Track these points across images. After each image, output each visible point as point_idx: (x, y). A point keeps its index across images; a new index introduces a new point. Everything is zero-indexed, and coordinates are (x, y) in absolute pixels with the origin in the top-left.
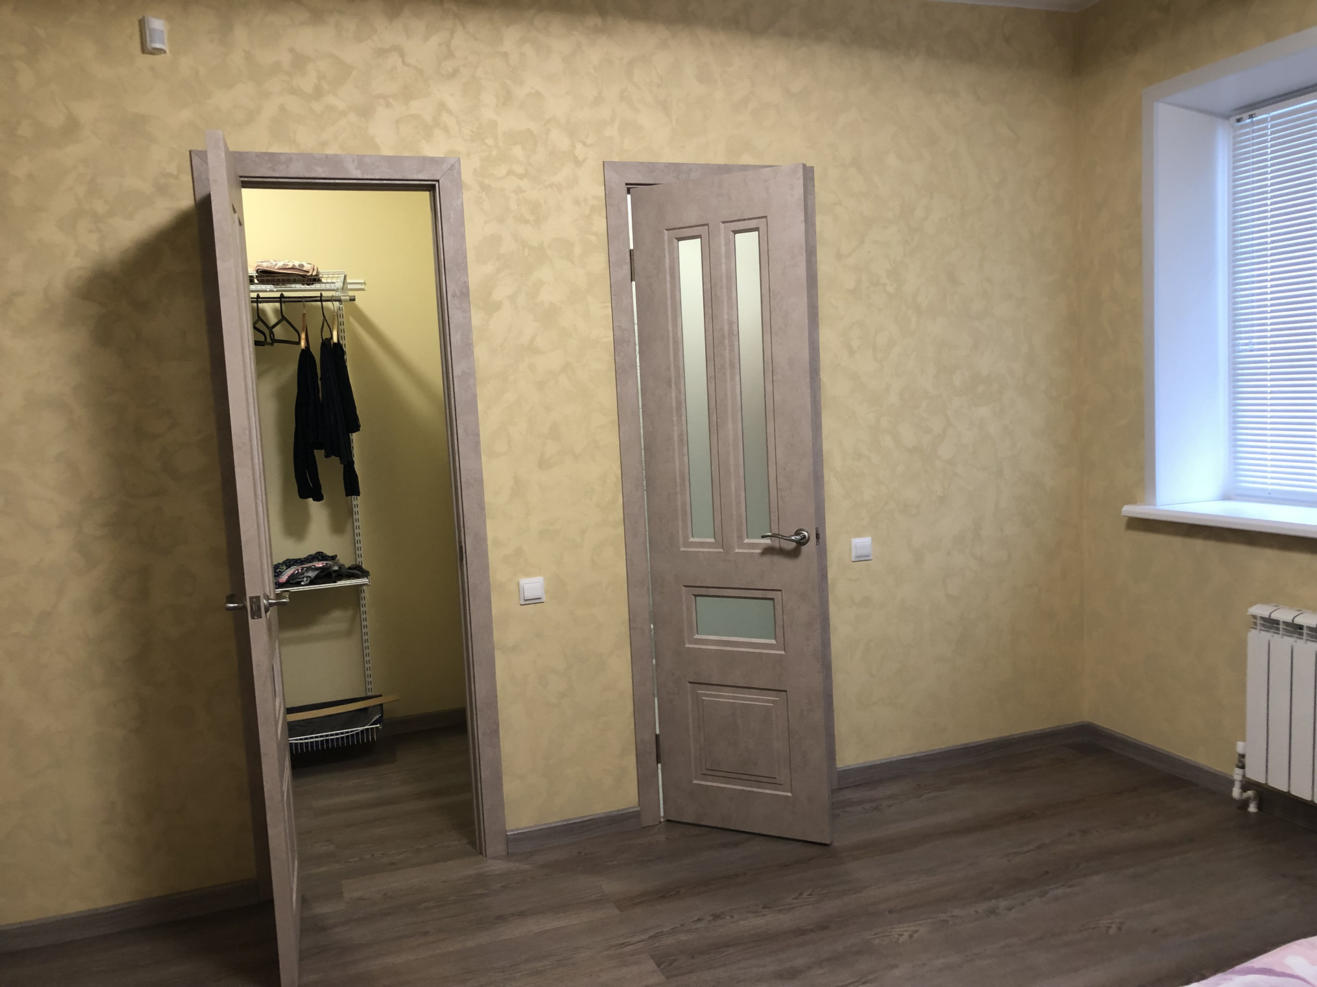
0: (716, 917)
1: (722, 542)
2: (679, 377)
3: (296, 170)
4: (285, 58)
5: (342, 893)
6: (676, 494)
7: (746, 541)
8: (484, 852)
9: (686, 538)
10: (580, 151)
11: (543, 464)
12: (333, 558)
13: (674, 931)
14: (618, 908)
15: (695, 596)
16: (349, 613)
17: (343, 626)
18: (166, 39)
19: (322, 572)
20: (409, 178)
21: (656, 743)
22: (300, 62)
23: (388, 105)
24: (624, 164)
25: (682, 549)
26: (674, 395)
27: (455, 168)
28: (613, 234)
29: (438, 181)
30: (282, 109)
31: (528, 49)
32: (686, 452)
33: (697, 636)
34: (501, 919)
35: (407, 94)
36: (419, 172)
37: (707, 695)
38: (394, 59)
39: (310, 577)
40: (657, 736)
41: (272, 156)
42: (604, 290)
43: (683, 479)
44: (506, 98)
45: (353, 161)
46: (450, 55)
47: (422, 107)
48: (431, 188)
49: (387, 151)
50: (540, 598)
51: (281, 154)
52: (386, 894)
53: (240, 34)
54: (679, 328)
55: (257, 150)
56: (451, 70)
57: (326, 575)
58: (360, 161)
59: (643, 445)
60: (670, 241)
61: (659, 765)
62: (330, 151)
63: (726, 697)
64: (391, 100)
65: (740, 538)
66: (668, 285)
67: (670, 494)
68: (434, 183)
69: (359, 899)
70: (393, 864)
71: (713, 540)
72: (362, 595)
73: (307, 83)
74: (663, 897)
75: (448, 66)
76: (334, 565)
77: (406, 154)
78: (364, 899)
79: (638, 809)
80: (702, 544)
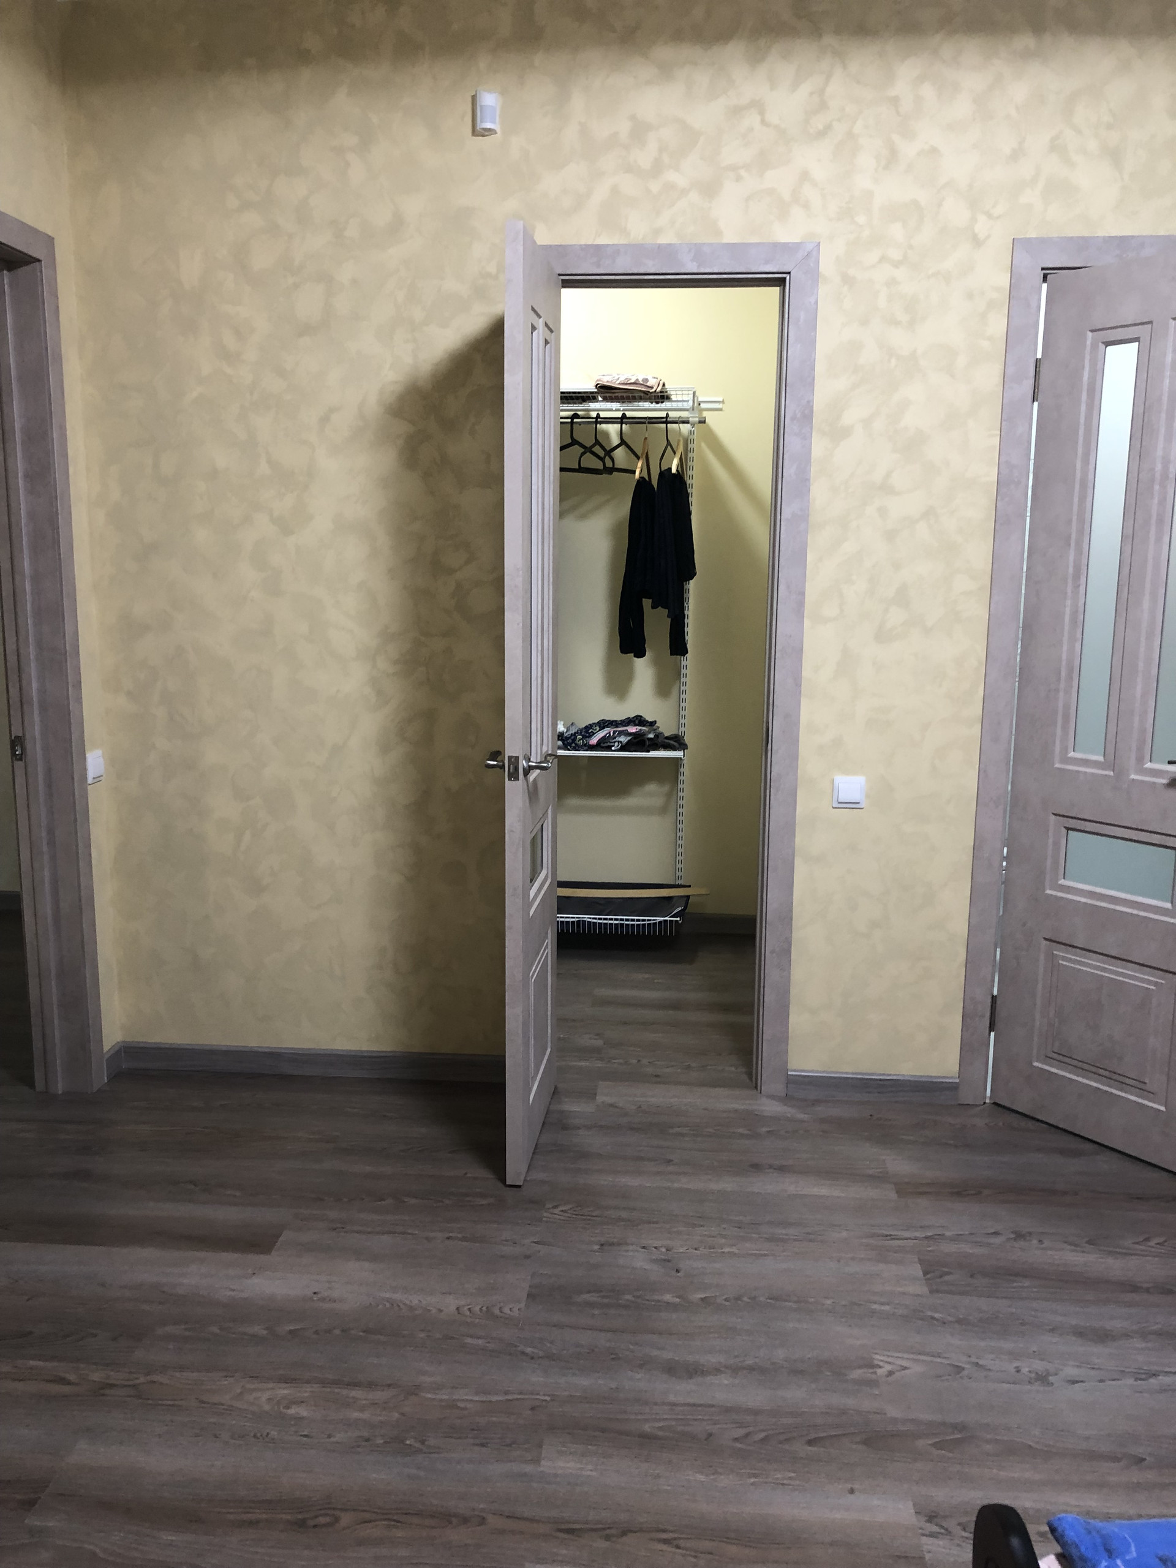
0: (1019, 1236)
1: (1113, 761)
2: (1083, 533)
3: (622, 265)
4: (624, 128)
5: (596, 1094)
6: (1057, 690)
7: (1148, 765)
8: (759, 1088)
9: (1065, 750)
10: (982, 226)
11: (882, 636)
12: (652, 724)
13: (957, 1239)
14: (897, 1192)
15: (1068, 829)
16: (666, 788)
17: (659, 801)
18: (497, 118)
19: (634, 738)
20: (753, 271)
21: (992, 1006)
22: (640, 131)
23: (739, 179)
24: (1043, 242)
25: (1057, 765)
26: (1071, 558)
27: (810, 255)
28: (1013, 338)
29: (789, 273)
30: (615, 190)
31: (927, 91)
32: (1079, 635)
33: (1062, 882)
34: (756, 1167)
35: (763, 162)
36: (767, 262)
37: (1067, 959)
38: (752, 119)
39: (621, 742)
40: (994, 998)
41: (598, 248)
42: (991, 415)
43: (1070, 670)
44: (890, 159)
45: (690, 251)
46: (823, 106)
47: (779, 179)
48: (779, 282)
49: (729, 237)
50: (858, 803)
51: (608, 245)
52: (640, 1107)
53: (577, 102)
54: (1091, 467)
55: (583, 243)
56: (821, 127)
57: (638, 743)
58: (697, 250)
59: (1021, 621)
60: (1094, 347)
61: (993, 1034)
62: (663, 240)
63: (1091, 966)
64: (743, 172)
65: (1140, 760)
66: (1083, 407)
67: (1049, 691)
68: (784, 276)
69: (611, 1105)
70: (657, 1076)
71: (1101, 758)
72: (682, 770)
73: (644, 158)
74: (958, 1194)
75: (818, 122)
76: (650, 733)
77: (754, 239)
78: (616, 1107)
79: (958, 1081)
80: (1086, 762)
